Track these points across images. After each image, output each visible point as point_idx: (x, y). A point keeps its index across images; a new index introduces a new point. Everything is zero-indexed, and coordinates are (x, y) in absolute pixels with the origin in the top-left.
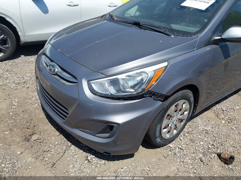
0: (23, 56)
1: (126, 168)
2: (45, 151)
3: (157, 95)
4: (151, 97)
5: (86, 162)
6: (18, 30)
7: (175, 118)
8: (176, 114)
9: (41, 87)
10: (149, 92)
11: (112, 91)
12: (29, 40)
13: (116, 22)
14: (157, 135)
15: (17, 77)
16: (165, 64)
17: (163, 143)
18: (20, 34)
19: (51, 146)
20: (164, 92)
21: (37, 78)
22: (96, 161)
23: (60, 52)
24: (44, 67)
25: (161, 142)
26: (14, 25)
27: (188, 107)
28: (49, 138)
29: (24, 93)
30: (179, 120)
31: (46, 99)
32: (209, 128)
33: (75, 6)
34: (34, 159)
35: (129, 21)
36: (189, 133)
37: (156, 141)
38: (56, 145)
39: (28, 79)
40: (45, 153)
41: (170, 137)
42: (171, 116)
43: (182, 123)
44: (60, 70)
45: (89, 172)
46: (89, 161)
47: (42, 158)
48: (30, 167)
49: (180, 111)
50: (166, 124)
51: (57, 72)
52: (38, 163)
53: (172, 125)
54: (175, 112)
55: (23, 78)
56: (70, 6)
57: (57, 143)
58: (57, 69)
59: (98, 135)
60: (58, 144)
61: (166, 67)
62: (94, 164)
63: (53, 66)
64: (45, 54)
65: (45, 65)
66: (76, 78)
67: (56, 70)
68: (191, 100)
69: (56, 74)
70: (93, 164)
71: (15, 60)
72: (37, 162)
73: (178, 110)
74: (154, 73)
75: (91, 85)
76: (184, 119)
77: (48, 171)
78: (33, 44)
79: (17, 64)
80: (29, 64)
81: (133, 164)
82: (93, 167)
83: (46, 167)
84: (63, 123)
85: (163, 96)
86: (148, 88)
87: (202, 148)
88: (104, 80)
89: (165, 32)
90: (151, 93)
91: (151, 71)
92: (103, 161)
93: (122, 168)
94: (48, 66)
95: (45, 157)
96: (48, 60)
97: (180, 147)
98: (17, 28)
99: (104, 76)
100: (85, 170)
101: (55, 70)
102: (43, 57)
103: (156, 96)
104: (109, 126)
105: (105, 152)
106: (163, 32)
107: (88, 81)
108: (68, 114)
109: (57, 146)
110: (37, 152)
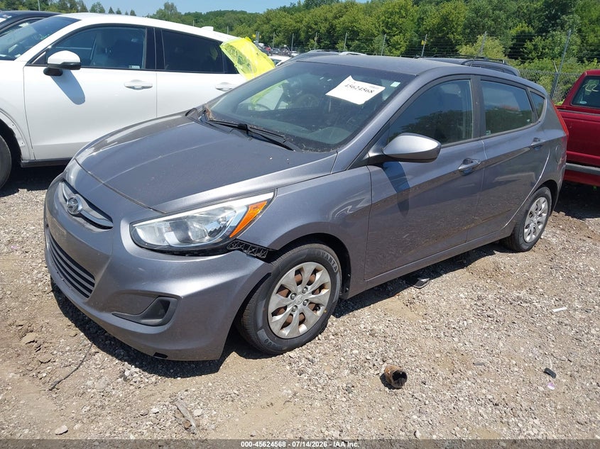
0: (26, 190)
1: (194, 390)
2: (42, 363)
3: (254, 248)
4: (242, 251)
5: (120, 380)
6: (17, 135)
7: (299, 296)
8: (300, 288)
9: (54, 243)
10: (236, 243)
11: (172, 239)
12: (41, 156)
13: (211, 124)
14: (260, 323)
15: (5, 232)
16: (270, 195)
17: (273, 343)
18: (21, 143)
19: (55, 352)
20: (266, 243)
21: (47, 226)
22: (139, 379)
23: (92, 175)
24: (60, 203)
25: (270, 341)
26: (10, 126)
27: (327, 279)
28: (54, 340)
29: (16, 262)
30: (311, 303)
31: (59, 263)
32: (381, 327)
33: (143, 88)
34: (19, 375)
35: (232, 122)
36: (336, 334)
37: (257, 335)
38: (66, 352)
39: (28, 235)
40: (43, 366)
41: (291, 336)
42: (290, 292)
43: (319, 313)
44: (87, 207)
45: (121, 395)
46: (126, 379)
47: (34, 374)
48: (10, 388)
49: (310, 283)
50: (277, 304)
51: (81, 210)
52: (26, 382)
53: (293, 310)
54: (298, 284)
55: (19, 233)
56: (133, 88)
57: (68, 348)
58: (83, 206)
59: (144, 321)
60: (70, 351)
61: (269, 201)
62: (135, 384)
63: (76, 201)
64: (64, 180)
65: (62, 200)
66: (110, 219)
67: (80, 208)
68: (333, 267)
69: (80, 215)
70: (132, 383)
71: (5, 198)
72: (25, 380)
73: (305, 282)
74: (246, 209)
75: (136, 230)
76: (323, 305)
77: (43, 395)
78: (47, 165)
79: (11, 206)
80: (35, 207)
81: (210, 384)
82: (132, 388)
83: (39, 389)
84: (85, 303)
85: (264, 250)
86: (234, 233)
87: (353, 360)
88: (159, 222)
89: (285, 144)
90: (242, 244)
91: (242, 208)
92: (154, 378)
93: (187, 391)
94: (66, 200)
95: (42, 371)
96: (70, 191)
97: (310, 357)
98: (16, 131)
99: (158, 214)
100: (114, 393)
101: (78, 207)
102: (62, 185)
103: (251, 250)
104: (162, 301)
105: (157, 354)
106: (282, 143)
107: (131, 224)
108: (93, 285)
109: (68, 353)
110: (28, 365)
